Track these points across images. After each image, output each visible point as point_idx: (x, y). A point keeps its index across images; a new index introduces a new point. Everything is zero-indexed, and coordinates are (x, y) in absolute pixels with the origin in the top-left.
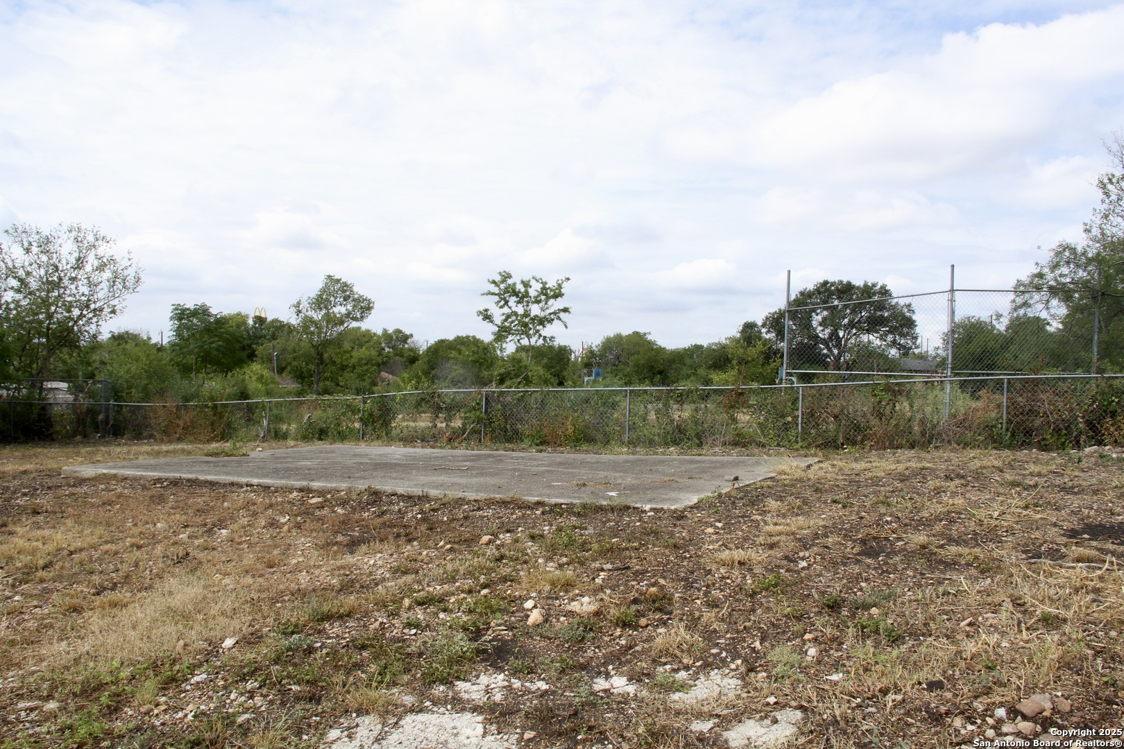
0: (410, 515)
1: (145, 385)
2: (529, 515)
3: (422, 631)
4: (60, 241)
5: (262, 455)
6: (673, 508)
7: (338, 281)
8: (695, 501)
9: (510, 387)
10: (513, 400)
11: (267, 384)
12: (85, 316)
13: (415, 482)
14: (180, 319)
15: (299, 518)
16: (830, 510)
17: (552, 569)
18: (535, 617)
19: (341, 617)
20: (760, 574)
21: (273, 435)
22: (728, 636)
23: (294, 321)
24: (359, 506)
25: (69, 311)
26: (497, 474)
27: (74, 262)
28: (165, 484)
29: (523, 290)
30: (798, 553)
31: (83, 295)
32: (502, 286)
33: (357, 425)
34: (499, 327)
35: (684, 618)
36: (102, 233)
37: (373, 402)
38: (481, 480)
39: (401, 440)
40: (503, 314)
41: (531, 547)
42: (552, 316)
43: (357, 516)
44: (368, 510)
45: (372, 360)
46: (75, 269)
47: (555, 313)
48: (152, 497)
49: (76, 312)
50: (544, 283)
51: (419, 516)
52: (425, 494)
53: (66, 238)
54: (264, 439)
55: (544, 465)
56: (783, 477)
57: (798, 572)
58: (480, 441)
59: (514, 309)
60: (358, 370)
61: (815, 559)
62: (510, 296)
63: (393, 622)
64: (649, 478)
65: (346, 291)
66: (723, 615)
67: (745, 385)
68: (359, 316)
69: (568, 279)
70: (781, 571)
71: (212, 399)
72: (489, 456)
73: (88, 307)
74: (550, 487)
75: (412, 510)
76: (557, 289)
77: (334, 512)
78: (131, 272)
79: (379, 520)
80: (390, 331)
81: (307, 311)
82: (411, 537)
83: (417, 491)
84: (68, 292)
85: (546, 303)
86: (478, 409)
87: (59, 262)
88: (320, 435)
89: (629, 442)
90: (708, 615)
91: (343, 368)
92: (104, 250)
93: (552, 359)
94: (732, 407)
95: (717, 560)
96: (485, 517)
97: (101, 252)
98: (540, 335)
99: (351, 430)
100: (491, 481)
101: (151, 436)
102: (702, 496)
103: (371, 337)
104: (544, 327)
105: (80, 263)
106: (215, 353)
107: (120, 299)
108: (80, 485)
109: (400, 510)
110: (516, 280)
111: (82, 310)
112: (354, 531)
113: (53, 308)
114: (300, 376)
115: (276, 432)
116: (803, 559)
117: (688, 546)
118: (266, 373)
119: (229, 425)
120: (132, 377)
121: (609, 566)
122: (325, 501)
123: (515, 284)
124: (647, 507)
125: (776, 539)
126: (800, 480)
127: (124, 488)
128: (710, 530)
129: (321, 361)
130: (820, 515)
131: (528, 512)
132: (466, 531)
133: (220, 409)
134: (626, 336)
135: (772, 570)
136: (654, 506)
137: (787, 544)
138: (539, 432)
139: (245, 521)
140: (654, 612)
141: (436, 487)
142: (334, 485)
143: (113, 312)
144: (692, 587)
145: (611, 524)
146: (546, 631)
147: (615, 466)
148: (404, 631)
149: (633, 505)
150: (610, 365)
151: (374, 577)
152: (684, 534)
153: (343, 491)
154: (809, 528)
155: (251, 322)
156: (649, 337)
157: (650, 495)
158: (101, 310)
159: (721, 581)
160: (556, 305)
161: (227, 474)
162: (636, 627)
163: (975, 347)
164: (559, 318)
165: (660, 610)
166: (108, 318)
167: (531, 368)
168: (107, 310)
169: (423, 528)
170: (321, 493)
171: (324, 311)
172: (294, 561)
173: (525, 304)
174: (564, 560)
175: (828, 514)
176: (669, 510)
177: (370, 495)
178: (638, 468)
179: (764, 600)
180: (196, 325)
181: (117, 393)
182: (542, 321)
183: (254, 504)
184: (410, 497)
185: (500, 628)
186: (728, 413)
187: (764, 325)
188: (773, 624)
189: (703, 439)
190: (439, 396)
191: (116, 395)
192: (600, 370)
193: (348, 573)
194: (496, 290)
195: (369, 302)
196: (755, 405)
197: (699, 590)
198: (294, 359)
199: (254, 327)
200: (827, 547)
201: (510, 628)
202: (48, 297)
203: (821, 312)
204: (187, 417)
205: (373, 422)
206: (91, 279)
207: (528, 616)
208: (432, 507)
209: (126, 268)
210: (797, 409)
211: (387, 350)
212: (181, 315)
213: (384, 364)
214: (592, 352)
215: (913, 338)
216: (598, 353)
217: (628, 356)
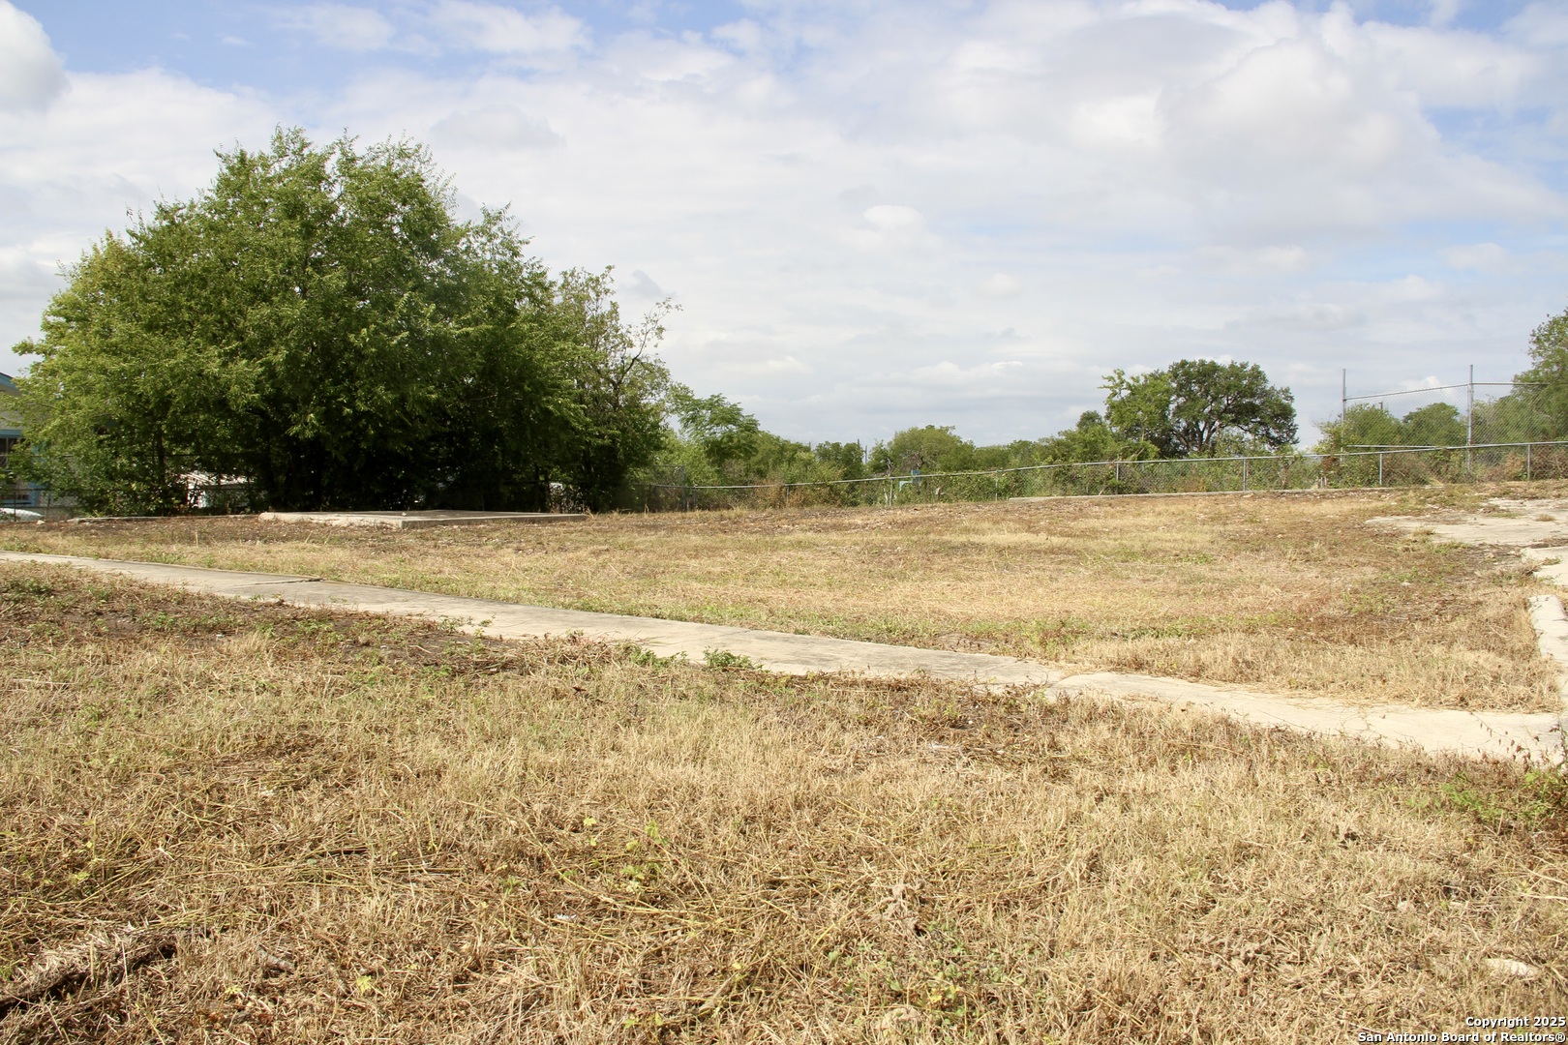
187: (1107, 416)
203: (1177, 400)
214: (882, 452)
215: (1291, 430)
216: (890, 453)
217: (934, 456)
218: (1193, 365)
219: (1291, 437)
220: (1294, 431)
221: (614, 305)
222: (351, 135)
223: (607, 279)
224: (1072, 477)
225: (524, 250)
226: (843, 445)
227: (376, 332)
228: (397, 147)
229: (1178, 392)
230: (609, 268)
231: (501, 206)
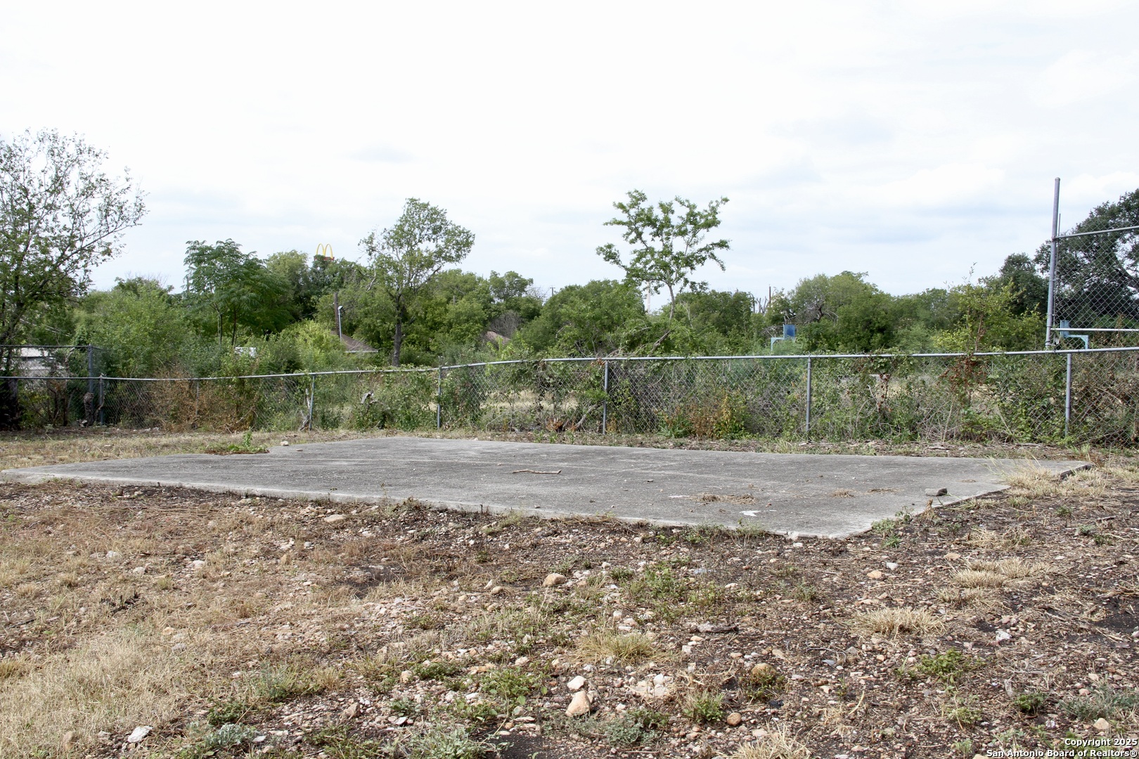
0: (460, 540)
1: (150, 353)
2: (623, 543)
3: (414, 719)
4: (28, 154)
5: (286, 451)
6: (831, 537)
7: (425, 206)
8: (868, 527)
9: (644, 354)
10: (647, 372)
11: (327, 350)
12: (68, 258)
13: (477, 493)
14: (199, 262)
15: (307, 544)
16: (1074, 548)
17: (628, 629)
18: (578, 703)
19: (310, 695)
20: (932, 648)
21: (320, 421)
22: (856, 748)
23: (365, 262)
24: (394, 526)
25: (45, 251)
26: (597, 481)
27: (50, 183)
28: (136, 493)
29: (661, 216)
30: (1000, 617)
31: (65, 228)
32: (633, 212)
33: (433, 406)
34: (627, 269)
35: (798, 714)
36: (87, 143)
37: (455, 376)
38: (571, 489)
39: (492, 428)
40: (635, 252)
41: (612, 592)
42: (703, 254)
43: (387, 541)
44: (405, 532)
45: (475, 315)
46: (52, 193)
47: (707, 249)
48: (113, 512)
49: (55, 253)
50: (691, 207)
51: (472, 542)
52: (485, 511)
53: (35, 150)
54: (308, 427)
55: (671, 468)
56: (1017, 491)
57: (991, 647)
58: (600, 431)
59: (650, 244)
60: (456, 329)
61: (1026, 627)
62: (644, 226)
63: (378, 704)
64: (814, 489)
65: (435, 220)
66: (856, 713)
67: (982, 350)
68: (454, 255)
69: (726, 200)
70: (966, 644)
71: (237, 371)
72: (599, 453)
73: (72, 245)
74: (665, 501)
75: (464, 533)
76: (709, 215)
77: (357, 534)
78: (129, 199)
79: (417, 547)
80: (501, 275)
81: (383, 248)
82: (453, 573)
83: (474, 506)
84: (43, 225)
85: (694, 235)
86: (598, 386)
87: (30, 182)
88: (383, 421)
89: (810, 433)
90: (833, 712)
91: (435, 326)
92: (92, 168)
93: (725, 311)
94: (961, 382)
95: (869, 623)
96: (561, 545)
97: (87, 170)
98: (686, 281)
99: (425, 415)
100: (585, 491)
101: (155, 423)
102: (878, 520)
103: (476, 283)
104: (692, 268)
105: (58, 184)
106: (246, 307)
107: (116, 234)
108: (18, 495)
109: (447, 533)
110: (652, 204)
111: (64, 251)
112: (379, 562)
113: (22, 247)
114: (376, 339)
115: (323, 418)
116: (1005, 626)
117: (834, 598)
118: (328, 334)
119: (260, 407)
120: (131, 342)
121: (706, 627)
122: (347, 519)
123: (651, 209)
124: (794, 535)
125: (967, 592)
126: (1045, 497)
127: (79, 499)
128: (876, 574)
129: (405, 317)
130: (1055, 555)
131: (623, 539)
132: (529, 565)
133: (248, 386)
134: (833, 278)
135: (951, 643)
136: (804, 533)
137: (985, 601)
138: (683, 417)
139: (230, 548)
140: (754, 702)
141: (503, 501)
142: (363, 496)
143: (108, 252)
144: (821, 665)
145: (735, 559)
146: (587, 727)
147: (771, 471)
148: (390, 719)
149: (773, 531)
150: (808, 320)
151: (379, 634)
152: (835, 579)
153: (375, 504)
154: (1027, 576)
155: (310, 263)
156: (865, 280)
157: (805, 515)
158: (91, 250)
159: (869, 656)
160: (707, 237)
161: (224, 479)
162: (722, 725)
164: (713, 256)
165: (764, 699)
166: (99, 261)
167: (673, 328)
168: (98, 249)
169: (473, 559)
170: (344, 508)
171: (405, 249)
172: (278, 608)
173: (664, 236)
174: (649, 614)
175: (1068, 554)
176: (826, 541)
177: (411, 511)
178: (804, 473)
179: (926, 692)
180: (219, 270)
181: (110, 364)
182: (689, 261)
183: (249, 523)
184: (464, 514)
185: (525, 719)
186: (957, 392)
187: (1038, 260)
188: (929, 734)
189: (919, 429)
190: (544, 368)
191: (108, 366)
192: (793, 328)
193: (347, 626)
194: (624, 218)
195: (468, 236)
196: (997, 379)
197: (831, 669)
198: (366, 315)
199: (314, 271)
200: (1049, 609)
201: (539, 719)
202: (15, 231)
203: (1132, 237)
204: (204, 397)
205: (455, 403)
206: (75, 207)
207: (569, 701)
208: (491, 530)
209: (123, 191)
210: (1063, 387)
211: (497, 300)
212: (200, 256)
213: (491, 320)
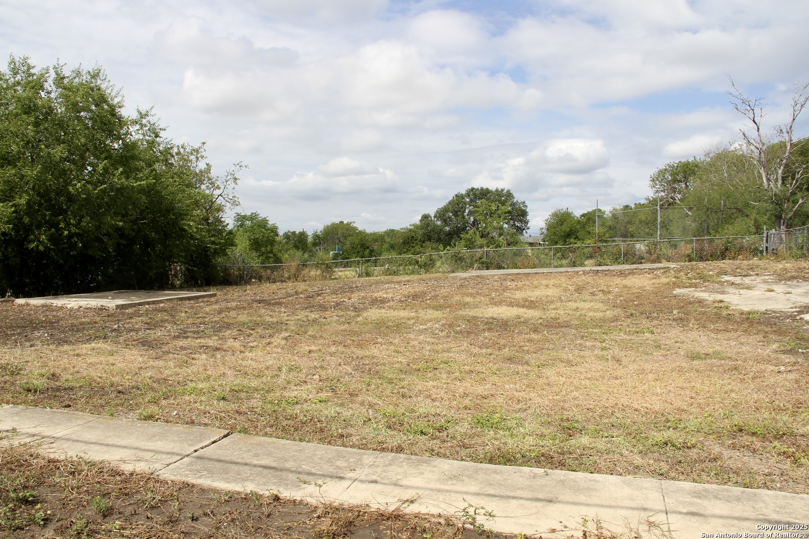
163: (566, 228)
187: (435, 217)
214: (317, 236)
215: (526, 223)
216: (321, 236)
217: (345, 237)
218: (477, 190)
219: (526, 226)
220: (527, 223)
221: (208, 165)
222: (61, 63)
223: (202, 150)
224: (460, 258)
225: (162, 134)
226: (297, 232)
227: (84, 185)
228: (91, 71)
229: (470, 204)
230: (204, 143)
231: (148, 108)
